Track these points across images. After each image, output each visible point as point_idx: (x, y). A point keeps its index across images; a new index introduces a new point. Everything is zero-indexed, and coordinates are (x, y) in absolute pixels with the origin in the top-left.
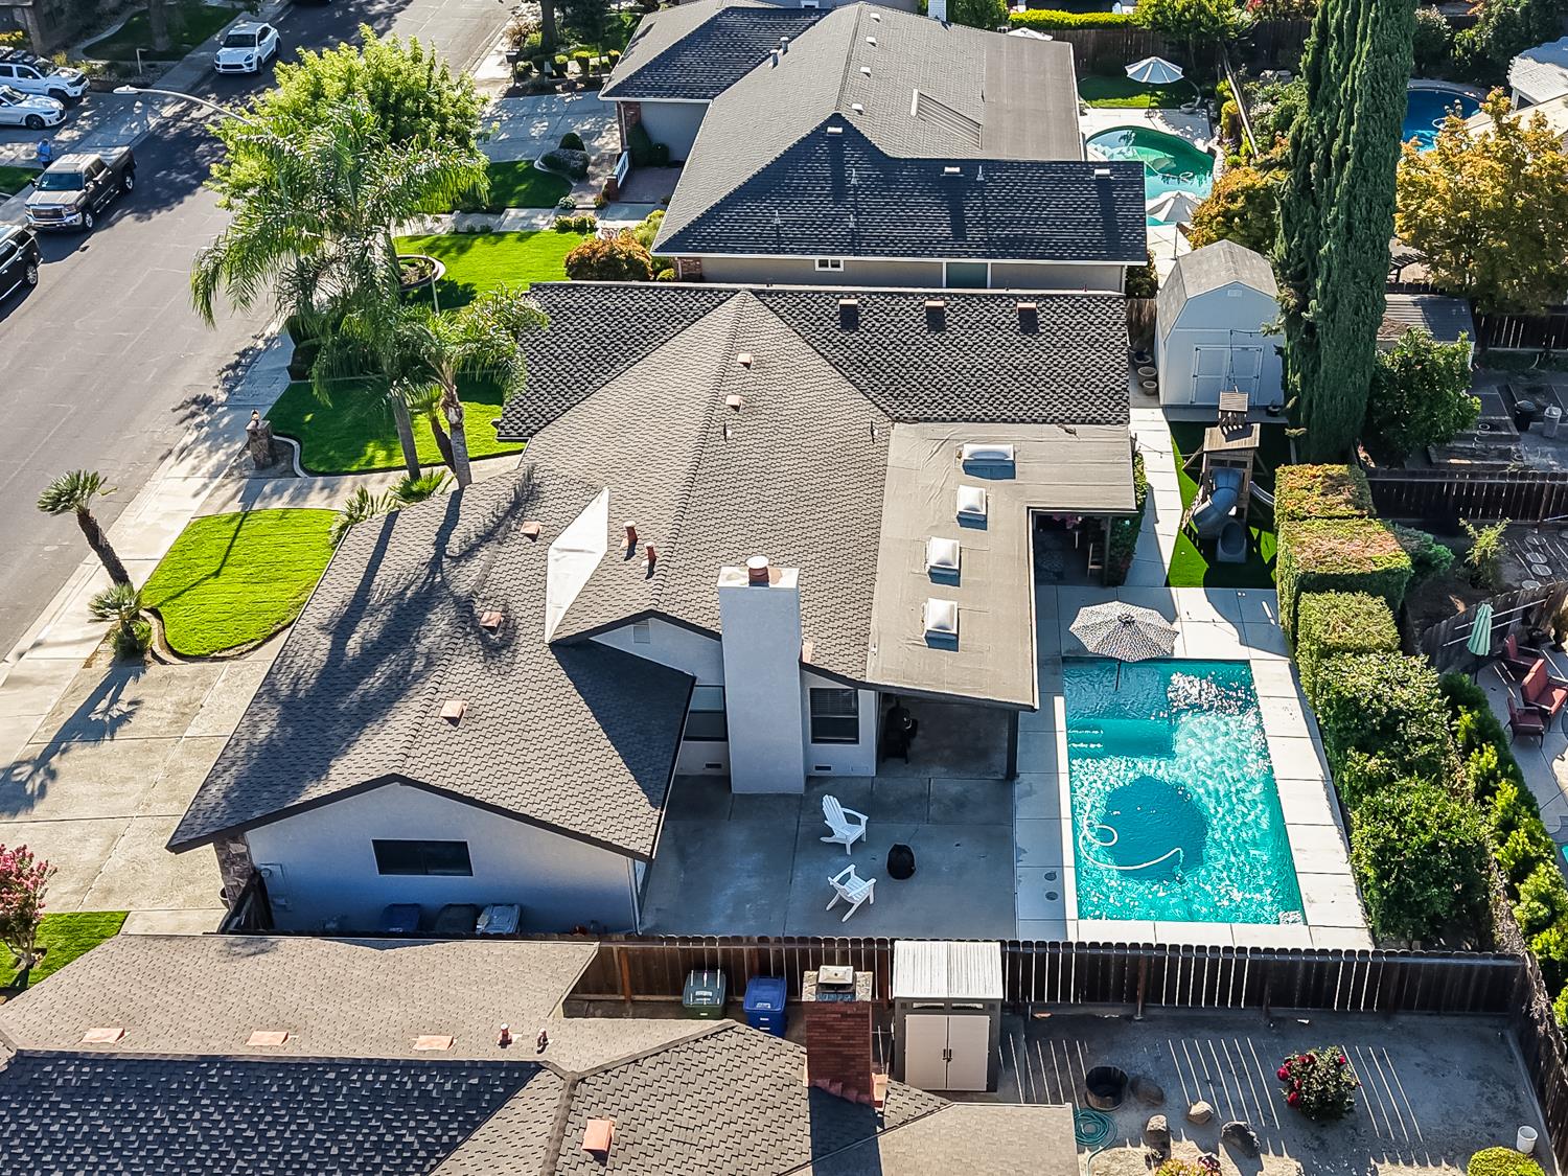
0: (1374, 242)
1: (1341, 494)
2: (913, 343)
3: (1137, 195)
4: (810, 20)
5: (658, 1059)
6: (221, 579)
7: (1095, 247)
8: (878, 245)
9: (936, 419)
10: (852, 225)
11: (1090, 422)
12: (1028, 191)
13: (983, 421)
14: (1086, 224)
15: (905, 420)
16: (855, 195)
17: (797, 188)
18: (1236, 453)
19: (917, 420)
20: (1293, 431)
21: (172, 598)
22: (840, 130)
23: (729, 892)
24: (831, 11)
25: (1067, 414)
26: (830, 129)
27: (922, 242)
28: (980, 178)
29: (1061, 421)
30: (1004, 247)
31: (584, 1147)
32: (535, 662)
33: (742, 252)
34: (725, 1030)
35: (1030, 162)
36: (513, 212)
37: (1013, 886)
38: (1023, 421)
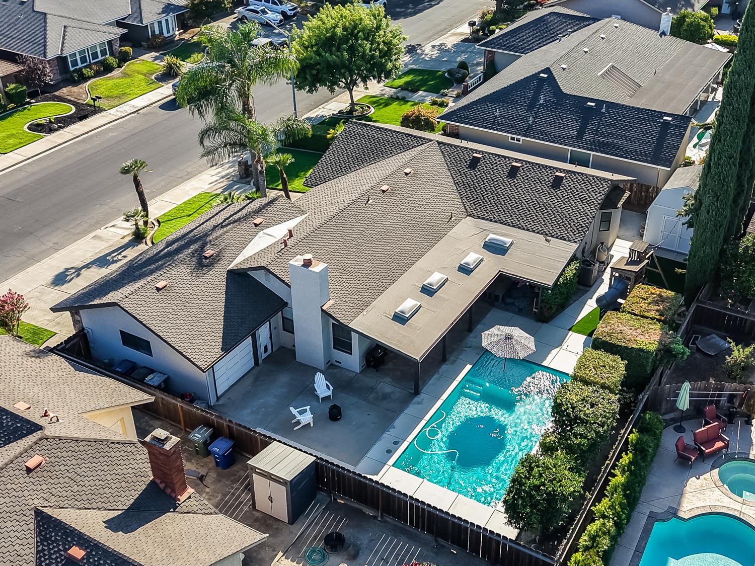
0: (720, 176)
1: (658, 306)
2: (497, 181)
3: (680, 134)
4: (588, 23)
5: (89, 443)
6: (189, 218)
7: (646, 155)
8: (538, 134)
9: (488, 219)
10: (530, 122)
11: (561, 239)
12: (624, 121)
13: (509, 225)
14: (647, 143)
15: (473, 216)
16: (539, 108)
17: (513, 100)
18: (626, 272)
19: (479, 217)
20: (680, 271)
21: (169, 220)
22: (546, 76)
23: (261, 401)
24: (600, 20)
25: (551, 232)
26: (542, 75)
27: (560, 136)
28: (603, 111)
29: (547, 234)
30: (599, 146)
31: (25, 464)
32: (217, 277)
33: (474, 126)
34: (130, 444)
35: (633, 107)
36: (420, 93)
37: (376, 441)
38: (528, 230)
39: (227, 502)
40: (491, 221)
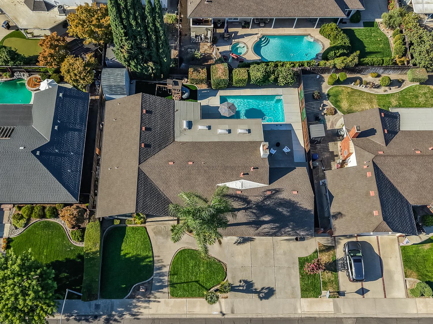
2: (154, 134)
15: (174, 139)
25: (172, 110)
29: (174, 112)
37: (280, 130)
38: (174, 118)
39: (323, 150)
40: (174, 132)
